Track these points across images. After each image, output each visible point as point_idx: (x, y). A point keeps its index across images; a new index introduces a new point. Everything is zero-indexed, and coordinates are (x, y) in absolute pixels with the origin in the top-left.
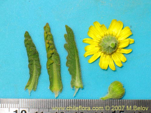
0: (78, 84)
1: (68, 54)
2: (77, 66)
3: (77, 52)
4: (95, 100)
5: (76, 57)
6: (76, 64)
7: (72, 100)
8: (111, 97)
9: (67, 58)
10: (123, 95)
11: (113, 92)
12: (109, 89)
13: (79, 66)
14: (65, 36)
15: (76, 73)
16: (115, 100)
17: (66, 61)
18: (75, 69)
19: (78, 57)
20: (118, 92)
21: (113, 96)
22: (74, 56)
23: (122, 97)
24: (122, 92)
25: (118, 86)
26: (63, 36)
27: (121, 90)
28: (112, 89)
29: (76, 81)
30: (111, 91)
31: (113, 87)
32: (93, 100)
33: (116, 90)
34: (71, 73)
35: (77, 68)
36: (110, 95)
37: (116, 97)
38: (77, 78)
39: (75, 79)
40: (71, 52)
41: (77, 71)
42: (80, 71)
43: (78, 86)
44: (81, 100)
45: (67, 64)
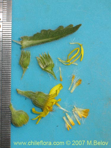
0: (25, 43)
1: (53, 30)
2: (43, 40)
3: (57, 39)
4: (10, 97)
5: (51, 39)
6: (44, 39)
7: (10, 74)
8: (12, 113)
9: (49, 30)
10: (16, 125)
11: (18, 115)
12: (21, 111)
13: (43, 43)
14: (71, 25)
15: (36, 40)
16: (10, 116)
17: (46, 30)
18: (40, 39)
19: (52, 40)
20: (18, 120)
21: (14, 115)
22: (52, 36)
23: (14, 124)
24: (19, 124)
25: (24, 119)
26: (71, 24)
27: (21, 123)
28: (21, 114)
29: (28, 41)
30: (19, 112)
31: (23, 115)
32: (10, 95)
33: (20, 118)
34: (35, 35)
35: (41, 41)
36: (15, 113)
37: (14, 118)
38: (31, 42)
39: (29, 40)
40: (55, 33)
41: (38, 41)
42: (38, 44)
43: (23, 44)
44: (10, 83)
45: (43, 30)
